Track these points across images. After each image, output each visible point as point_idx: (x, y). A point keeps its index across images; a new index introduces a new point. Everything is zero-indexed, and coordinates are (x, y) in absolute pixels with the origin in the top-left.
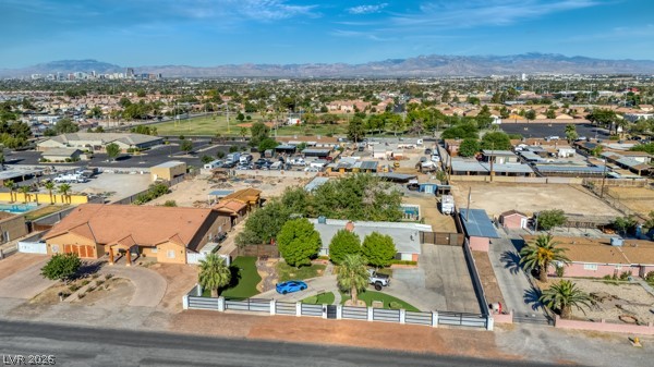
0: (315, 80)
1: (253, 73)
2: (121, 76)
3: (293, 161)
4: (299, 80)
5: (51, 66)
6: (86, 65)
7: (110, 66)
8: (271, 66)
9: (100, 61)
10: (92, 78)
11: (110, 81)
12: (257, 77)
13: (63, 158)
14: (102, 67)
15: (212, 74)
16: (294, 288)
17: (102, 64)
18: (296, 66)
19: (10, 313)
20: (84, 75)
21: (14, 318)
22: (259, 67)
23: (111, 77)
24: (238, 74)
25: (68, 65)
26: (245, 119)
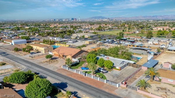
0: (161, 20)
1: (142, 18)
2: (106, 20)
3: (122, 42)
4: (156, 20)
5: (92, 18)
6: (99, 17)
7: (104, 17)
8: (148, 16)
9: (102, 16)
10: (100, 21)
11: (103, 21)
12: (143, 20)
13: (74, 38)
14: (103, 18)
15: (130, 19)
16: (85, 69)
17: (103, 17)
18: (156, 16)
19: (38, 63)
20: (98, 20)
21: (37, 64)
22: (144, 17)
23: (104, 20)
24: (138, 19)
25: (96, 18)
26: (125, 31)
